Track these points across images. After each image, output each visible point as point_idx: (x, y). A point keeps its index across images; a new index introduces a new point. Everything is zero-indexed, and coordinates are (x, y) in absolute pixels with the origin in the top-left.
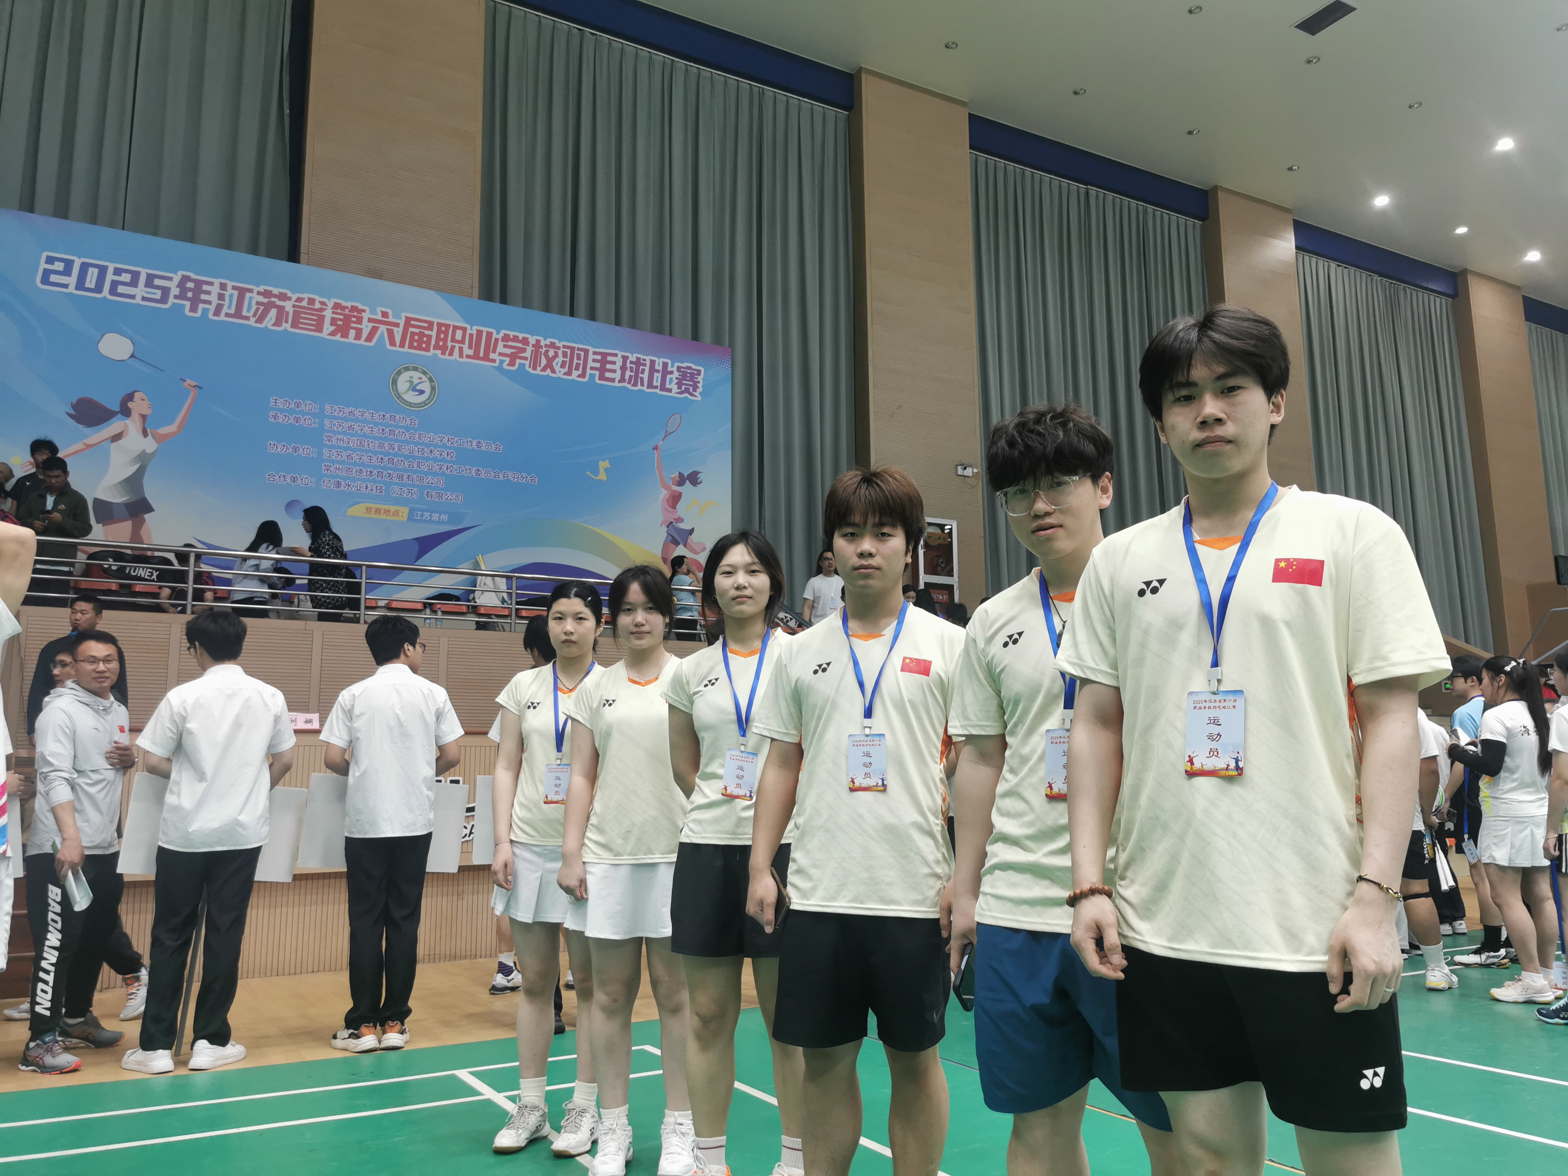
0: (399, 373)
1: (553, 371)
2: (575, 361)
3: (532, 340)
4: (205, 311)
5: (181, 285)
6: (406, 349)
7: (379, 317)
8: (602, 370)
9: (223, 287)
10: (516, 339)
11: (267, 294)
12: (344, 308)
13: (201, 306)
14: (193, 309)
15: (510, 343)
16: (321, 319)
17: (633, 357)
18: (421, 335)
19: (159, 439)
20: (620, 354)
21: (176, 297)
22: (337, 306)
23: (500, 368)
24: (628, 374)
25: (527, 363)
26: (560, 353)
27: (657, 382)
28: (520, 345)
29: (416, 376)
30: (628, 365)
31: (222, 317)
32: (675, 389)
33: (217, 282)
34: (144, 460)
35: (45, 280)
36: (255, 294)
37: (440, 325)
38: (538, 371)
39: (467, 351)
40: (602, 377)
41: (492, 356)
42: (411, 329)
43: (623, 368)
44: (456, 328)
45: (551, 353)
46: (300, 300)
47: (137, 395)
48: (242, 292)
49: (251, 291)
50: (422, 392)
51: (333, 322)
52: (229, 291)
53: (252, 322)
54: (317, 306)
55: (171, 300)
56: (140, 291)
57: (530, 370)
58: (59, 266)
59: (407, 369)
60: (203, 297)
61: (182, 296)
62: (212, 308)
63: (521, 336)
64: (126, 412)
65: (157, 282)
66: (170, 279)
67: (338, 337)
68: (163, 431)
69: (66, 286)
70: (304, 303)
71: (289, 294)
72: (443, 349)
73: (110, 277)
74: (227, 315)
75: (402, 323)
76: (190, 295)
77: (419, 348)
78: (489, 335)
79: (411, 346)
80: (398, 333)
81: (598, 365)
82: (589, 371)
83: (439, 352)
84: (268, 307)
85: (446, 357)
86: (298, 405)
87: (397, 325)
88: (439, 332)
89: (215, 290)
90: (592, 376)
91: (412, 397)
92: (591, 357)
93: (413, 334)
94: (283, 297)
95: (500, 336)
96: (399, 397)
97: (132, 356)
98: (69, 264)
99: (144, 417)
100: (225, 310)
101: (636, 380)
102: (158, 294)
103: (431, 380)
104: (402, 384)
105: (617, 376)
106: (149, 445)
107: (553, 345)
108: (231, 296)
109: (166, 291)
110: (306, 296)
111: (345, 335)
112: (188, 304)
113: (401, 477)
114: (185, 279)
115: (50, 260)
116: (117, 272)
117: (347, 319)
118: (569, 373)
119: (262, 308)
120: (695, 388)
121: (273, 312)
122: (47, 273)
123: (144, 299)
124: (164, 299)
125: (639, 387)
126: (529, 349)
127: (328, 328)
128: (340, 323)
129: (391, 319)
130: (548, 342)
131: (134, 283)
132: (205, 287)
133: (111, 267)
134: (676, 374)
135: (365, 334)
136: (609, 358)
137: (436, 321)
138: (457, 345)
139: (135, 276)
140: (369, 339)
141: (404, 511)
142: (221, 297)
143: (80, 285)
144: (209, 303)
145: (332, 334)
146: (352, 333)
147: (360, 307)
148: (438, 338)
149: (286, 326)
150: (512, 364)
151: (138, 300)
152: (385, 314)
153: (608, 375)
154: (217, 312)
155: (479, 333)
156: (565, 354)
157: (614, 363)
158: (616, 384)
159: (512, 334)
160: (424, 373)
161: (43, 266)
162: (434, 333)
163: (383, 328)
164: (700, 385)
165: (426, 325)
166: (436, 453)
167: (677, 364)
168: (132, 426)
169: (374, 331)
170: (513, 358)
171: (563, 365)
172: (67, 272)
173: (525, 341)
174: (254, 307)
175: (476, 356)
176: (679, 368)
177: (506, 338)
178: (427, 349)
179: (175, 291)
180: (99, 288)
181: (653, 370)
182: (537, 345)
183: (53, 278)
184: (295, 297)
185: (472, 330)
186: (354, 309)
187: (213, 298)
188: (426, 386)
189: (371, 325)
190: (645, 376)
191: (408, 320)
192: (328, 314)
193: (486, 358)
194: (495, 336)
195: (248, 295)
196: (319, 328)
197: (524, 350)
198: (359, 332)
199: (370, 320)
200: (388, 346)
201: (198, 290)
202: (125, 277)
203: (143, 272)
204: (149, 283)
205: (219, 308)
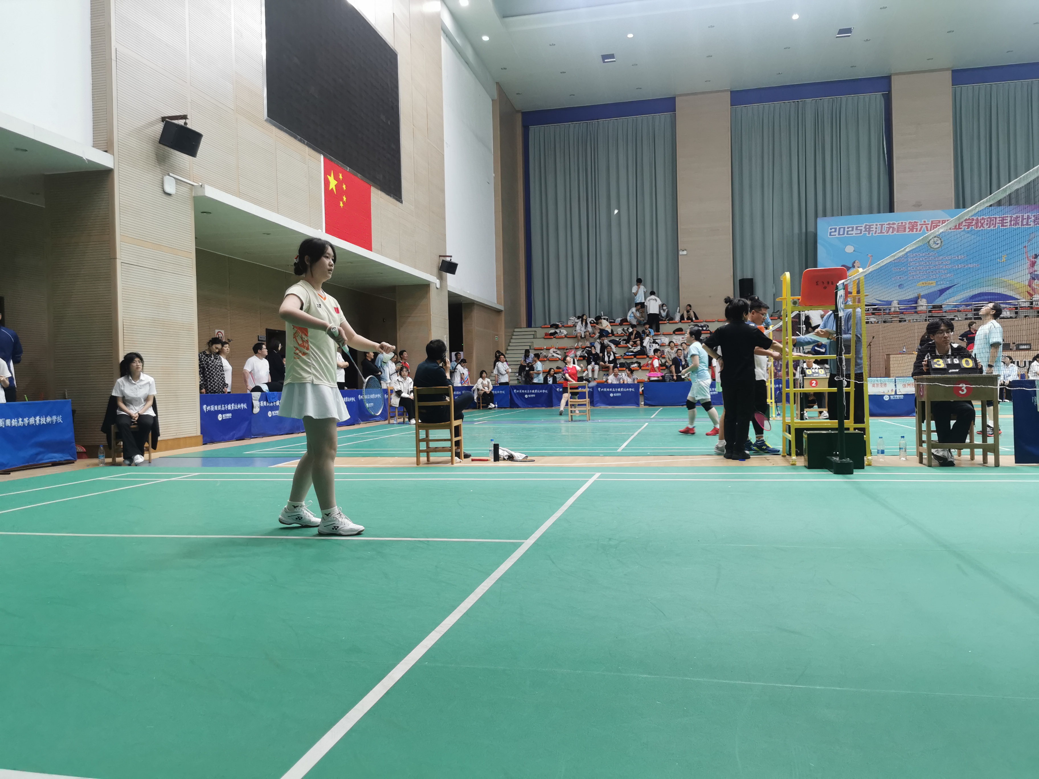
1: (983, 227)
2: (992, 222)
4: (872, 233)
5: (865, 227)
7: (923, 223)
8: (1002, 223)
9: (877, 225)
11: (889, 224)
12: (912, 223)
13: (871, 232)
14: (869, 234)
15: (968, 221)
16: (905, 228)
17: (1014, 216)
20: (1010, 215)
21: (864, 231)
22: (910, 223)
23: (964, 230)
24: (1013, 222)
25: (974, 227)
26: (986, 220)
27: (1025, 223)
28: (971, 221)
29: (936, 239)
30: (1013, 219)
31: (877, 234)
32: (1032, 224)
33: (875, 224)
35: (830, 235)
38: (978, 229)
40: (1002, 226)
41: (961, 227)
42: (933, 224)
43: (1011, 221)
44: (948, 220)
45: (982, 221)
47: (856, 262)
48: (882, 225)
49: (884, 224)
50: (938, 244)
51: (909, 228)
52: (878, 226)
53: (885, 234)
54: (904, 224)
55: (863, 232)
56: (854, 232)
58: (833, 230)
60: (871, 229)
61: (866, 231)
62: (874, 232)
64: (853, 267)
65: (859, 228)
66: (862, 226)
67: (911, 232)
69: (835, 235)
70: (900, 224)
71: (895, 222)
73: (846, 230)
74: (878, 233)
75: (930, 223)
76: (868, 230)
80: (929, 227)
82: (997, 225)
84: (889, 228)
89: (874, 227)
90: (999, 226)
91: (935, 247)
92: (998, 219)
93: (934, 226)
94: (894, 224)
96: (930, 247)
97: (854, 251)
98: (836, 229)
100: (878, 232)
101: (1017, 224)
102: (859, 232)
103: (940, 239)
104: (931, 243)
105: (1008, 224)
107: (983, 219)
108: (879, 227)
109: (861, 230)
110: (900, 222)
111: (913, 231)
112: (867, 233)
113: (933, 272)
114: (866, 225)
115: (831, 229)
116: (848, 228)
117: (913, 226)
118: (989, 227)
119: (888, 229)
121: (891, 229)
122: (831, 232)
123: (856, 234)
124: (861, 233)
125: (1018, 226)
126: (974, 222)
127: (907, 230)
128: (911, 228)
129: (927, 223)
131: (853, 230)
132: (872, 227)
133: (846, 227)
134: (1033, 218)
136: (1005, 218)
137: (941, 220)
139: (853, 228)
140: (920, 231)
141: (934, 282)
142: (876, 228)
143: (839, 234)
144: (873, 231)
145: (909, 232)
146: (915, 230)
147: (917, 221)
149: (895, 232)
151: (854, 235)
152: (925, 221)
153: (1005, 224)
154: (875, 233)
156: (988, 221)
157: (1007, 220)
158: (1009, 227)
160: (938, 238)
161: (830, 231)
162: (941, 224)
163: (924, 226)
165: (938, 222)
166: (944, 262)
167: (1033, 214)
169: (921, 228)
170: (969, 226)
171: (987, 224)
172: (835, 231)
173: (973, 219)
174: (886, 229)
176: (1034, 216)
180: (844, 234)
181: (1023, 219)
182: (977, 219)
183: (832, 234)
184: (897, 223)
186: (915, 222)
187: (874, 229)
188: (939, 242)
190: (1020, 222)
191: (932, 221)
192: (907, 226)
193: (959, 228)
195: (884, 226)
196: (905, 231)
198: (917, 229)
199: (920, 225)
200: (926, 232)
201: (870, 228)
202: (850, 229)
203: (855, 226)
204: (857, 229)
205: (876, 231)
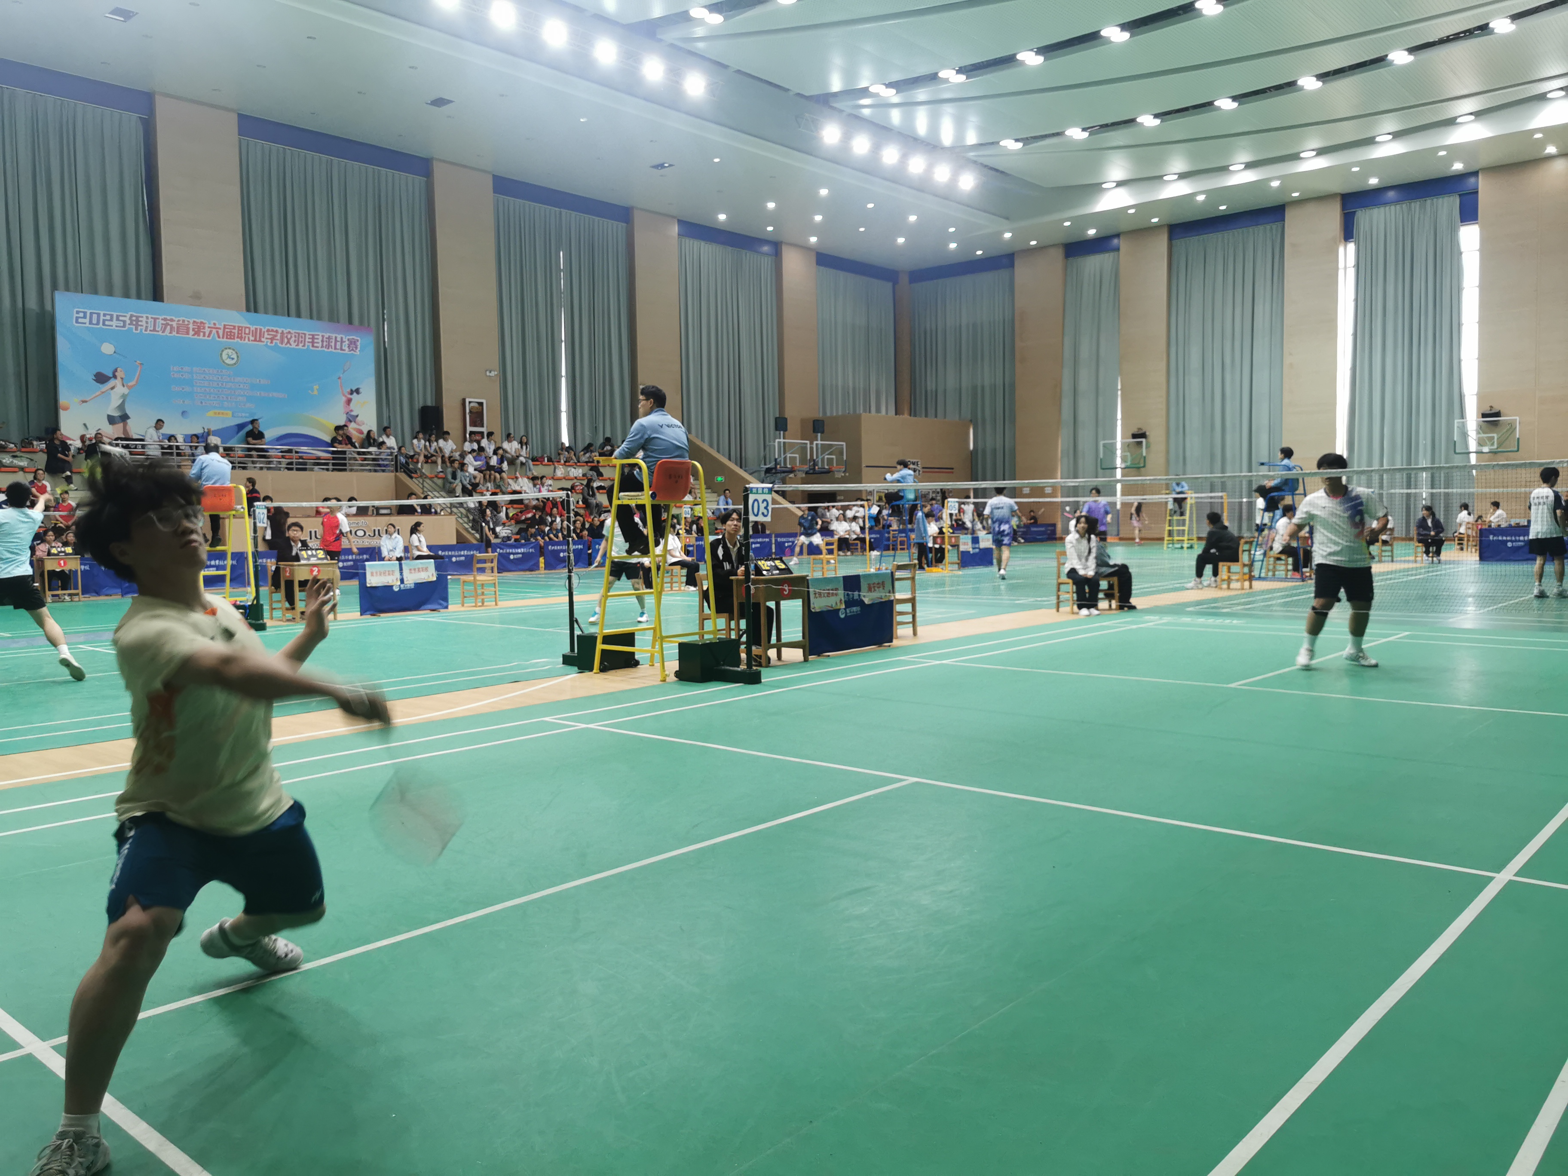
0: (223, 351)
1: (290, 345)
2: (300, 339)
3: (280, 330)
4: (141, 330)
5: (130, 319)
6: (225, 340)
7: (212, 326)
8: (313, 343)
9: (147, 318)
10: (272, 331)
11: (165, 319)
12: (197, 323)
13: (139, 328)
14: (136, 329)
15: (270, 333)
16: (188, 329)
17: (327, 335)
18: (231, 332)
19: (129, 387)
20: (321, 334)
21: (129, 324)
22: (194, 322)
23: (267, 344)
24: (325, 344)
25: (278, 342)
26: (293, 336)
27: (338, 347)
28: (274, 333)
29: (230, 351)
30: (325, 339)
31: (148, 332)
32: (347, 349)
33: (144, 315)
34: (124, 397)
35: (77, 322)
36: (160, 320)
37: (239, 327)
38: (284, 345)
39: (252, 338)
40: (313, 346)
41: (263, 339)
42: (227, 330)
43: (322, 341)
44: (246, 328)
45: (289, 337)
46: (179, 321)
47: (119, 370)
48: (155, 319)
50: (233, 359)
51: (193, 330)
52: (150, 320)
53: (160, 333)
54: (186, 323)
55: (127, 326)
56: (114, 323)
57: (280, 345)
58: (81, 315)
59: (226, 349)
60: (140, 323)
61: (131, 324)
62: (144, 328)
63: (275, 329)
64: (115, 377)
65: (121, 318)
66: (125, 316)
67: (196, 337)
68: (130, 384)
69: (85, 323)
70: (181, 322)
71: (174, 318)
72: (241, 338)
73: (102, 318)
74: (150, 331)
75: (222, 327)
76: (134, 323)
77: (230, 338)
78: (261, 330)
79: (227, 338)
80: (221, 332)
81: (310, 340)
82: (307, 343)
83: (239, 340)
85: (242, 341)
86: (182, 368)
87: (220, 329)
88: (239, 330)
89: (144, 319)
90: (308, 346)
91: (229, 361)
92: (307, 336)
93: (227, 332)
94: (172, 320)
95: (266, 330)
96: (224, 362)
97: (115, 352)
98: (85, 314)
99: (122, 378)
100: (149, 328)
101: (328, 346)
102: (121, 324)
103: (236, 353)
104: (224, 356)
105: (320, 345)
106: (125, 391)
107: (289, 332)
109: (124, 322)
110: (181, 319)
111: (199, 335)
112: (134, 327)
113: (227, 398)
114: (132, 316)
115: (78, 313)
116: (105, 315)
117: (199, 328)
118: (297, 345)
119: (164, 326)
120: (356, 348)
121: (169, 327)
122: (77, 318)
123: (116, 326)
124: (124, 326)
125: (330, 350)
126: (279, 335)
127: (191, 332)
128: (196, 330)
129: (217, 326)
130: (288, 330)
131: (111, 320)
132: (140, 319)
133: (102, 313)
134: (347, 342)
135: (207, 334)
136: (316, 337)
137: (237, 325)
138: (247, 336)
139: (112, 316)
140: (209, 336)
141: (230, 413)
142: (147, 323)
143: (91, 323)
144: (142, 325)
145: (193, 335)
146: (202, 334)
147: (204, 321)
148: (238, 333)
149: (174, 333)
150: (272, 342)
151: (114, 327)
152: (215, 324)
153: (315, 345)
154: (146, 330)
155: (256, 329)
156: (295, 336)
157: (318, 339)
158: (320, 349)
159: (270, 328)
160: (234, 350)
161: (75, 315)
162: (236, 331)
163: (214, 331)
164: (359, 347)
165: (233, 327)
166: (242, 386)
167: (348, 337)
168: (117, 382)
169: (210, 332)
170: (272, 339)
171: (295, 341)
172: (85, 317)
173: (277, 331)
174: (160, 326)
175: (255, 340)
176: (348, 340)
177: (268, 331)
178: (234, 339)
179: (128, 322)
180: (98, 323)
181: (336, 341)
182: (282, 333)
183: (80, 320)
184: (177, 319)
185: (253, 328)
186: (202, 323)
187: (144, 323)
188: (235, 356)
189: (209, 329)
190: (333, 344)
191: (225, 325)
192: (191, 326)
193: (260, 341)
194: (263, 330)
195: (158, 321)
196: (188, 333)
197: (276, 336)
198: (204, 333)
199: (209, 327)
200: (217, 339)
201: (137, 321)
202: (108, 317)
203: (115, 314)
204: (118, 319)
205: (147, 327)
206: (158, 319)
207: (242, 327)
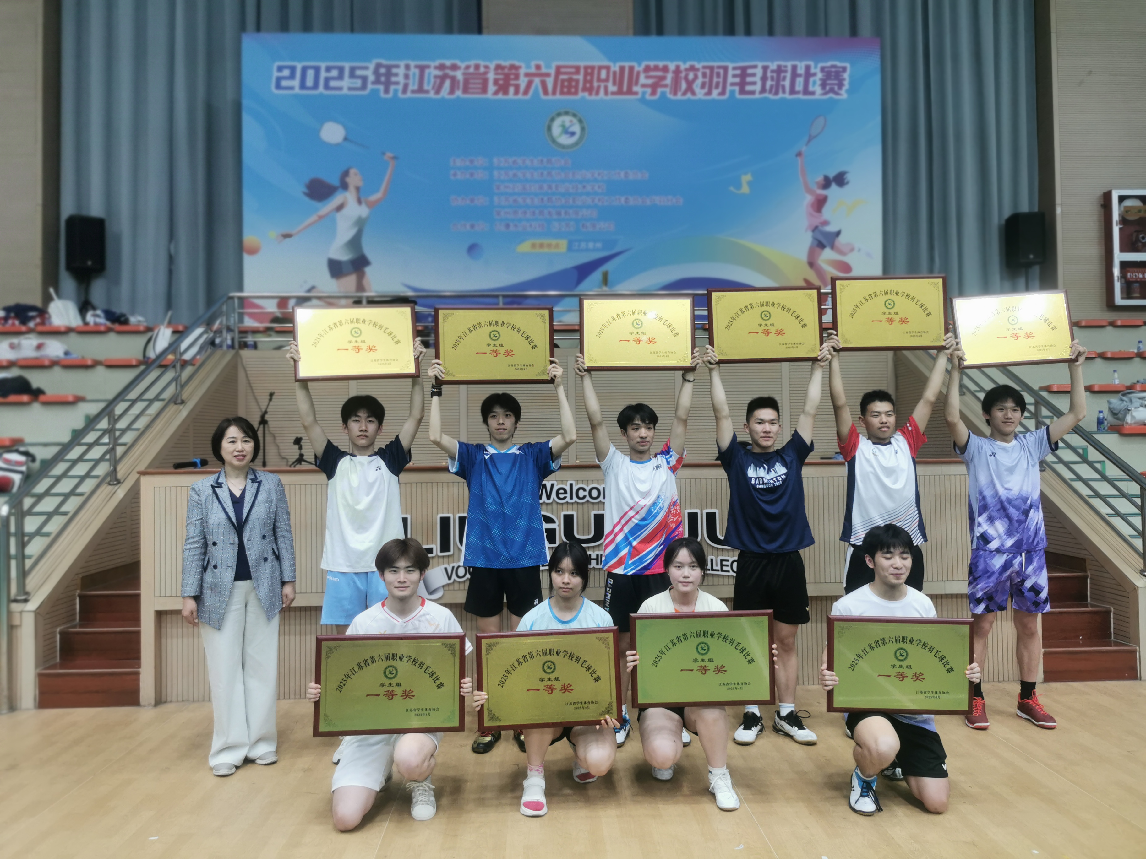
0: (552, 120)
1: (694, 93)
2: (715, 80)
3: (672, 66)
4: (396, 91)
5: (376, 72)
6: (558, 97)
7: (533, 70)
8: (742, 85)
9: (407, 67)
10: (656, 68)
11: (442, 67)
12: (503, 68)
13: (392, 87)
14: (387, 91)
15: (652, 73)
16: (485, 82)
17: (773, 66)
18: (570, 80)
20: (760, 64)
21: (374, 83)
22: (498, 67)
23: (643, 100)
24: (769, 83)
25: (668, 90)
26: (700, 74)
27: (799, 86)
28: (660, 74)
29: (567, 119)
30: (769, 74)
31: (409, 95)
32: (818, 90)
33: (402, 64)
35: (278, 86)
36: (432, 69)
37: (586, 68)
38: (679, 97)
39: (612, 88)
40: (742, 91)
41: (635, 89)
42: (561, 77)
43: (764, 79)
44: (600, 68)
45: (691, 76)
46: (468, 67)
47: (352, 171)
48: (422, 69)
50: (573, 134)
51: (496, 82)
52: (412, 70)
53: (432, 95)
54: (482, 70)
55: (370, 86)
56: (346, 83)
57: (671, 96)
58: (286, 73)
59: (559, 115)
60: (394, 79)
61: (377, 82)
62: (400, 87)
63: (661, 64)
64: (344, 186)
65: (359, 73)
66: (367, 68)
67: (500, 96)
68: (372, 198)
69: (292, 88)
70: (472, 70)
71: (458, 63)
72: (590, 90)
73: (323, 74)
74: (413, 92)
75: (553, 71)
76: (383, 79)
77: (569, 93)
78: (631, 69)
79: (562, 93)
80: (550, 82)
81: (737, 80)
82: (729, 88)
83: (586, 94)
84: (443, 78)
85: (594, 97)
86: (472, 161)
87: (548, 75)
88: (586, 74)
89: (401, 71)
90: (732, 92)
91: (565, 140)
92: (731, 72)
93: (563, 81)
94: (455, 67)
95: (641, 68)
96: (554, 141)
97: (346, 139)
98: (293, 69)
99: (358, 189)
100: (411, 87)
101: (777, 89)
102: (358, 83)
103: (580, 121)
104: (556, 130)
105: (758, 87)
106: (363, 211)
107: (692, 68)
108: (414, 74)
109: (364, 79)
110: (472, 63)
111: (506, 92)
112: (381, 88)
113: (559, 214)
114: (378, 66)
115: (280, 69)
116: (328, 69)
117: (507, 78)
118: (709, 93)
119: (438, 81)
120: (840, 85)
121: (447, 84)
122: (279, 79)
123: (349, 89)
124: (364, 87)
125: (781, 95)
126: (670, 76)
127: (492, 88)
128: (501, 82)
129: (544, 70)
130: (688, 65)
131: (341, 77)
132: (394, 71)
133: (323, 65)
134: (820, 75)
135: (522, 89)
136: (750, 71)
137: (582, 64)
138: (602, 85)
139: (341, 70)
140: (526, 92)
141: (563, 244)
142: (407, 77)
143: (303, 86)
144: (397, 83)
145: (496, 93)
146: (512, 90)
147: (517, 63)
148: (585, 81)
149: (459, 93)
150: (654, 93)
151: (345, 91)
152: (538, 67)
153: (748, 88)
154: (405, 91)
155: (622, 69)
156: (704, 75)
157: (754, 75)
158: (757, 96)
159: (652, 64)
160: (574, 115)
161: (276, 74)
162: (581, 77)
163: (537, 81)
164: (846, 83)
165: (573, 70)
166: (589, 188)
167: (820, 65)
168: (349, 197)
169: (529, 84)
170: (654, 88)
171: (703, 86)
172: (292, 76)
173: (665, 69)
174: (432, 80)
175: (620, 92)
176: (823, 69)
177: (647, 69)
178: (576, 93)
179: (371, 78)
180: (316, 86)
181: (795, 75)
183: (284, 83)
184: (463, 65)
185: (615, 67)
186: (513, 67)
187: (401, 79)
188: (576, 128)
189: (527, 79)
190: (787, 83)
191: (558, 69)
192: (491, 76)
193: (630, 92)
194: (637, 68)
195: (427, 71)
196: (484, 90)
197: (663, 78)
198: (517, 88)
199: (527, 75)
200: (543, 97)
201: (389, 74)
202: (334, 73)
203: (347, 66)
204: (352, 75)
205: (406, 87)
206: (428, 67)
207: (593, 68)
